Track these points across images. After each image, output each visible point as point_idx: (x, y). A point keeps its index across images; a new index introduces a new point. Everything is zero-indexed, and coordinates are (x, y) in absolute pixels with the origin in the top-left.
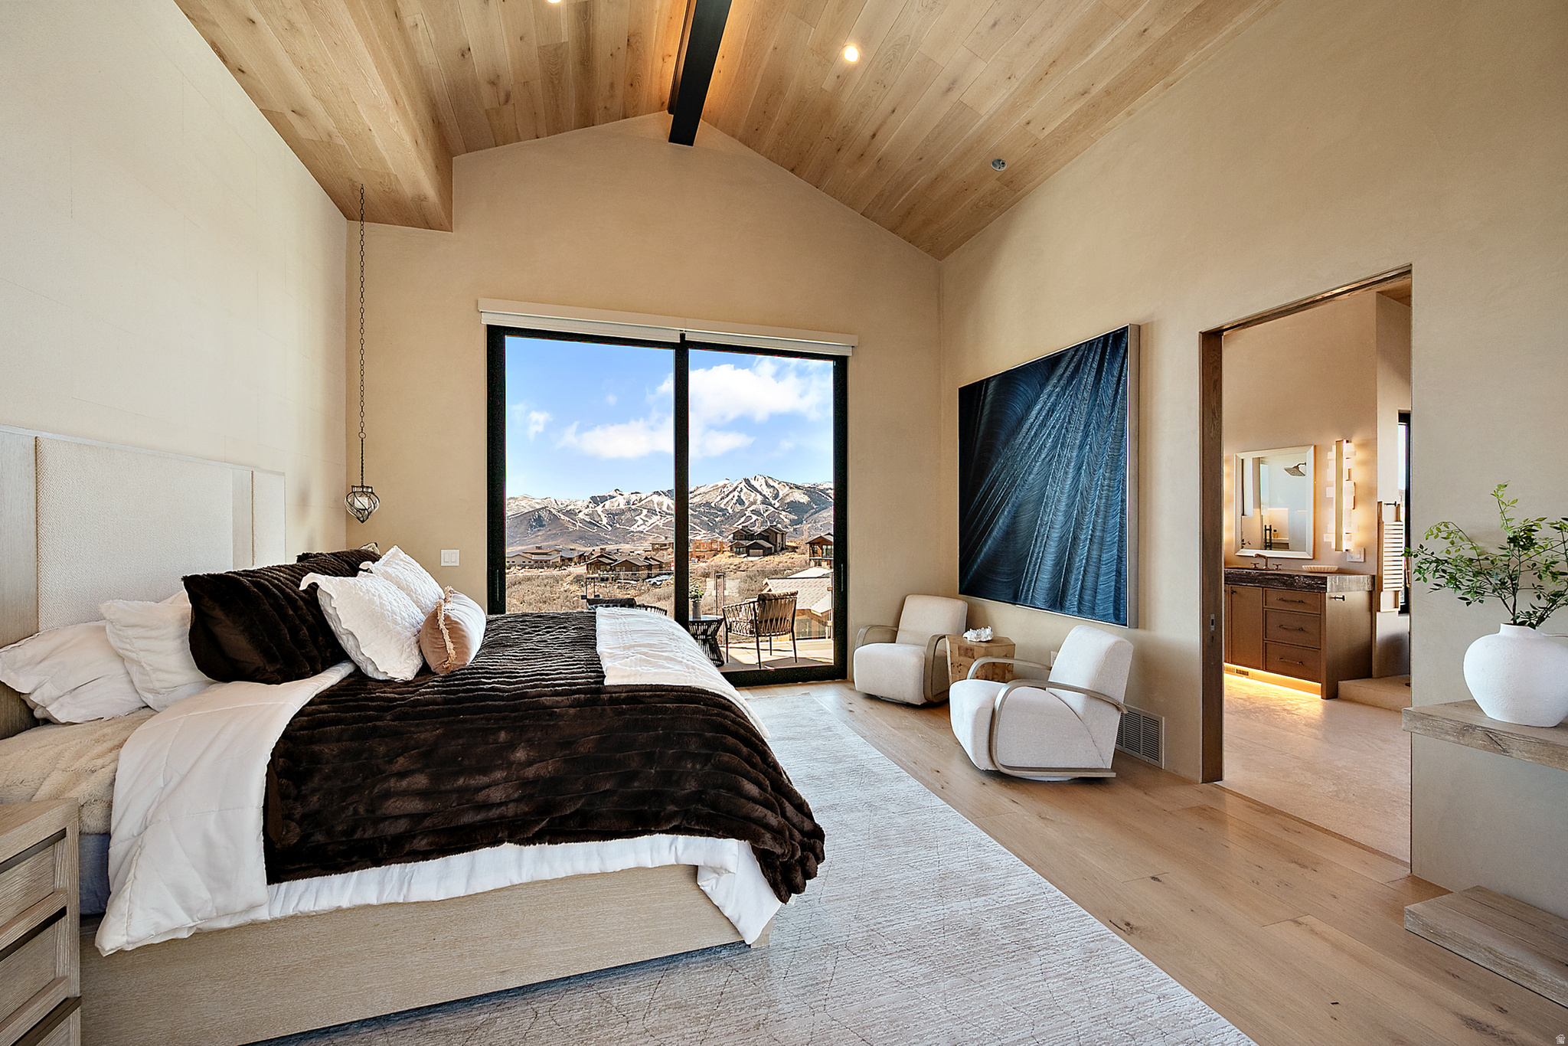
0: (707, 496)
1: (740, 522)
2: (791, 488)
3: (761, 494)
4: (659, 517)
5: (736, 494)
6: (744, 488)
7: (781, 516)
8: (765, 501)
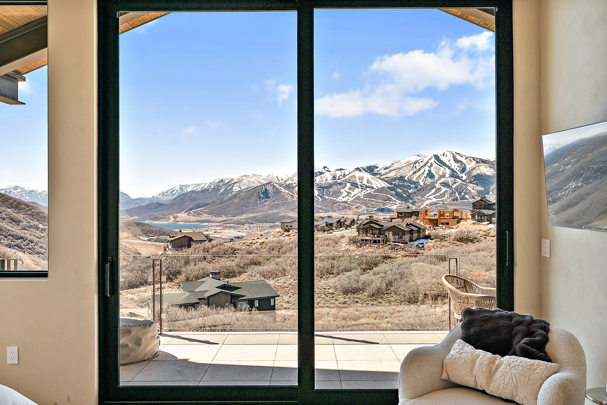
0: (401, 171)
1: (431, 193)
2: (477, 162)
3: (449, 168)
4: (360, 190)
5: (427, 168)
6: (433, 163)
7: (468, 187)
8: (454, 174)
